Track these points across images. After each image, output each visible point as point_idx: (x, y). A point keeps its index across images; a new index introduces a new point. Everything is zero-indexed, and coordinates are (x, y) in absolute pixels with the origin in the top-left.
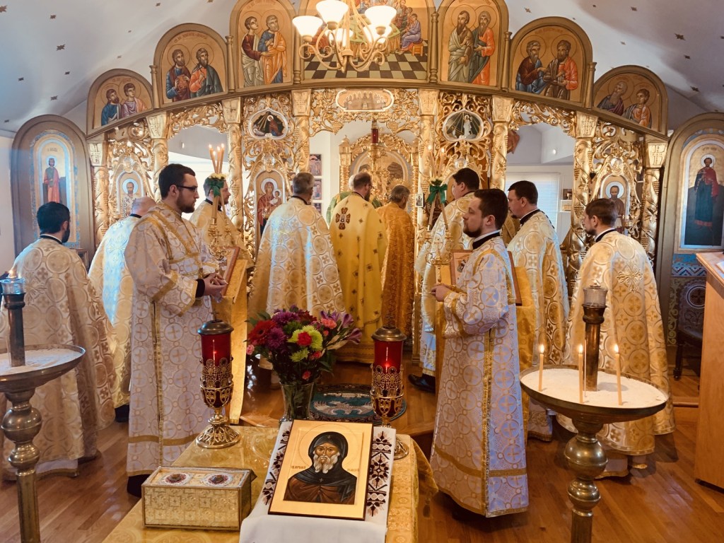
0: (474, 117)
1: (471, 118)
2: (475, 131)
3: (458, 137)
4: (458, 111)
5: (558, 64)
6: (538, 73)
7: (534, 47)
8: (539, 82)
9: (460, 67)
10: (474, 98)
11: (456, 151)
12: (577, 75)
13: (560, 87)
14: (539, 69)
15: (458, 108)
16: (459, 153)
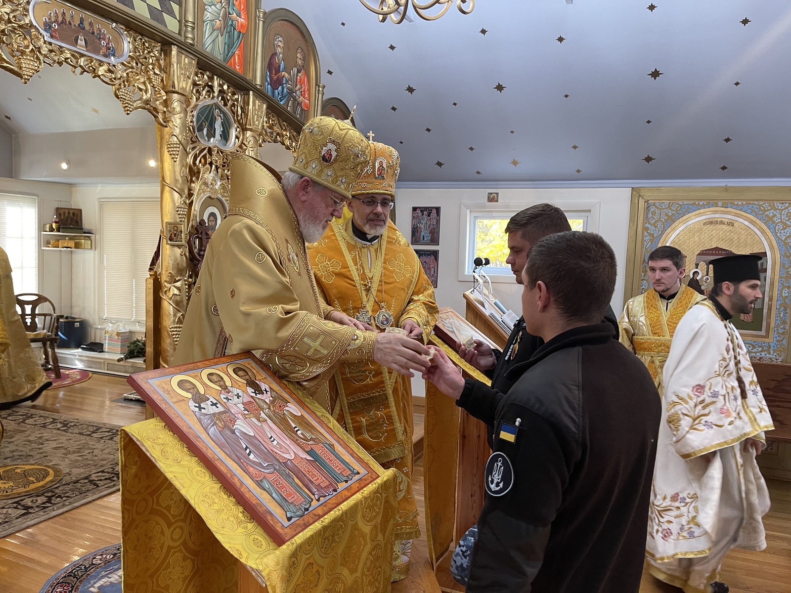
0: (224, 114)
1: (222, 115)
2: (225, 136)
3: (209, 140)
4: (209, 102)
5: (297, 75)
6: (283, 78)
7: (280, 44)
8: (283, 89)
9: (215, 33)
10: (225, 87)
11: (209, 160)
12: (309, 94)
13: (298, 103)
14: (283, 73)
15: (209, 96)
16: (211, 164)
